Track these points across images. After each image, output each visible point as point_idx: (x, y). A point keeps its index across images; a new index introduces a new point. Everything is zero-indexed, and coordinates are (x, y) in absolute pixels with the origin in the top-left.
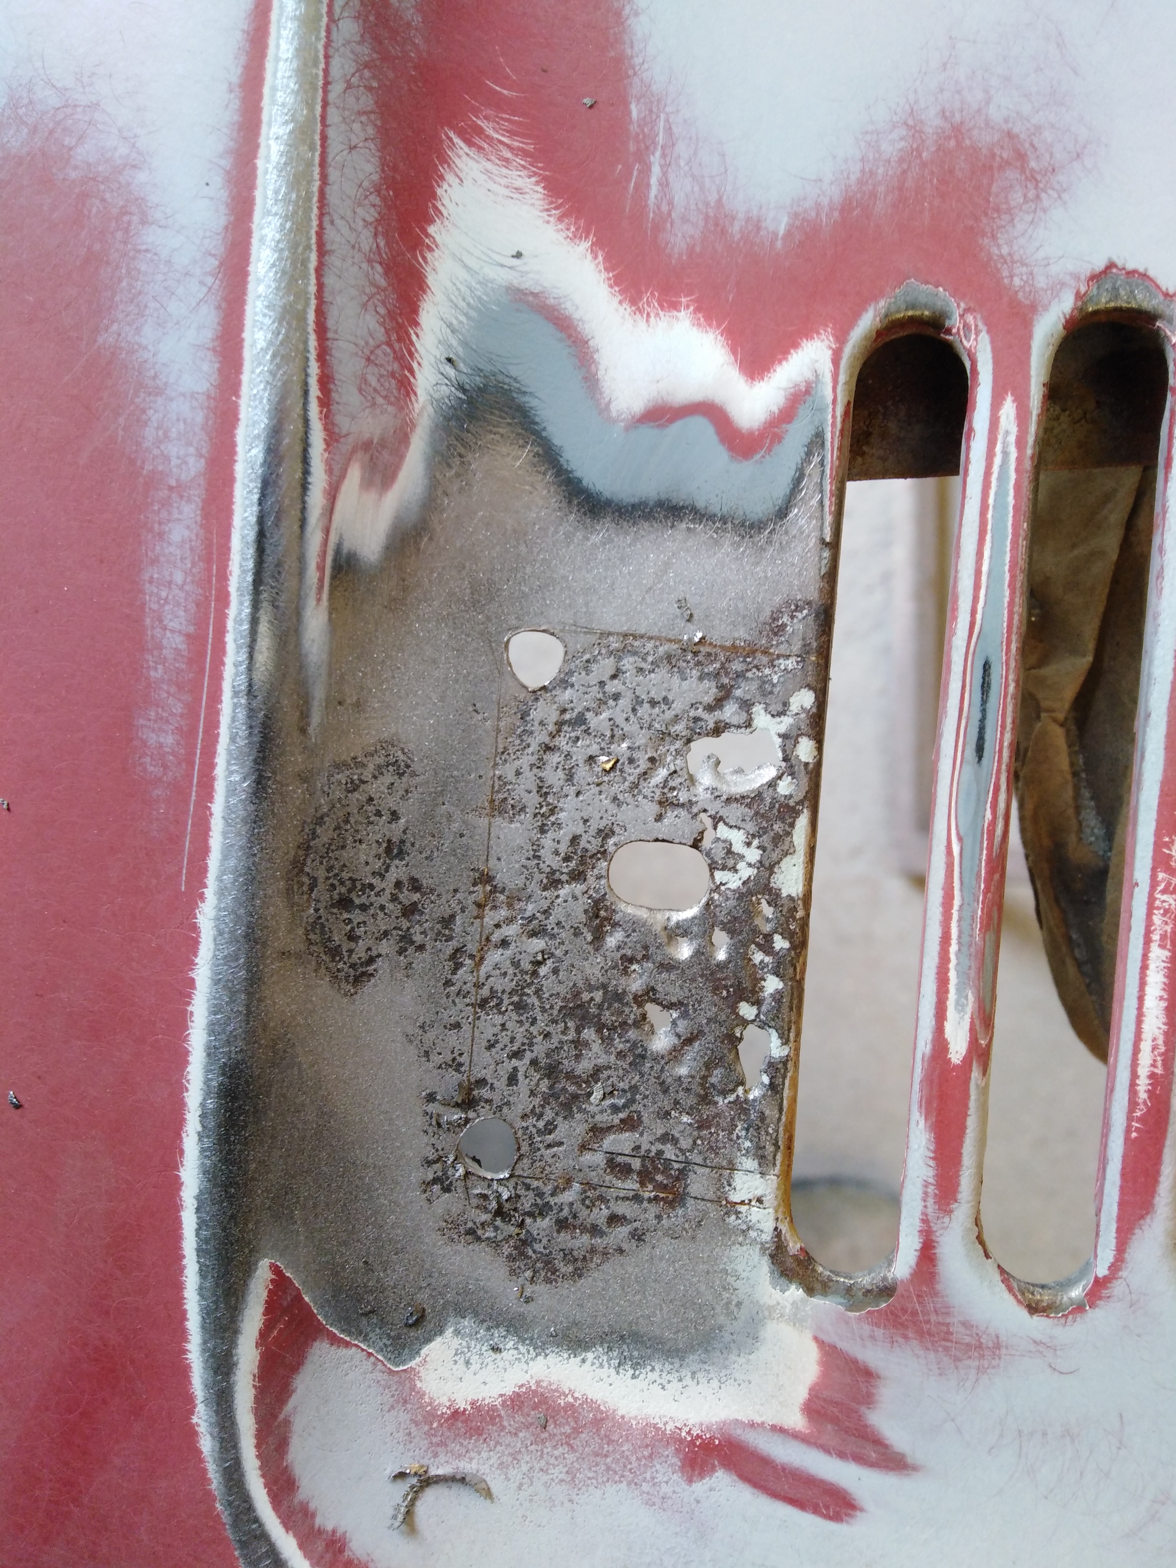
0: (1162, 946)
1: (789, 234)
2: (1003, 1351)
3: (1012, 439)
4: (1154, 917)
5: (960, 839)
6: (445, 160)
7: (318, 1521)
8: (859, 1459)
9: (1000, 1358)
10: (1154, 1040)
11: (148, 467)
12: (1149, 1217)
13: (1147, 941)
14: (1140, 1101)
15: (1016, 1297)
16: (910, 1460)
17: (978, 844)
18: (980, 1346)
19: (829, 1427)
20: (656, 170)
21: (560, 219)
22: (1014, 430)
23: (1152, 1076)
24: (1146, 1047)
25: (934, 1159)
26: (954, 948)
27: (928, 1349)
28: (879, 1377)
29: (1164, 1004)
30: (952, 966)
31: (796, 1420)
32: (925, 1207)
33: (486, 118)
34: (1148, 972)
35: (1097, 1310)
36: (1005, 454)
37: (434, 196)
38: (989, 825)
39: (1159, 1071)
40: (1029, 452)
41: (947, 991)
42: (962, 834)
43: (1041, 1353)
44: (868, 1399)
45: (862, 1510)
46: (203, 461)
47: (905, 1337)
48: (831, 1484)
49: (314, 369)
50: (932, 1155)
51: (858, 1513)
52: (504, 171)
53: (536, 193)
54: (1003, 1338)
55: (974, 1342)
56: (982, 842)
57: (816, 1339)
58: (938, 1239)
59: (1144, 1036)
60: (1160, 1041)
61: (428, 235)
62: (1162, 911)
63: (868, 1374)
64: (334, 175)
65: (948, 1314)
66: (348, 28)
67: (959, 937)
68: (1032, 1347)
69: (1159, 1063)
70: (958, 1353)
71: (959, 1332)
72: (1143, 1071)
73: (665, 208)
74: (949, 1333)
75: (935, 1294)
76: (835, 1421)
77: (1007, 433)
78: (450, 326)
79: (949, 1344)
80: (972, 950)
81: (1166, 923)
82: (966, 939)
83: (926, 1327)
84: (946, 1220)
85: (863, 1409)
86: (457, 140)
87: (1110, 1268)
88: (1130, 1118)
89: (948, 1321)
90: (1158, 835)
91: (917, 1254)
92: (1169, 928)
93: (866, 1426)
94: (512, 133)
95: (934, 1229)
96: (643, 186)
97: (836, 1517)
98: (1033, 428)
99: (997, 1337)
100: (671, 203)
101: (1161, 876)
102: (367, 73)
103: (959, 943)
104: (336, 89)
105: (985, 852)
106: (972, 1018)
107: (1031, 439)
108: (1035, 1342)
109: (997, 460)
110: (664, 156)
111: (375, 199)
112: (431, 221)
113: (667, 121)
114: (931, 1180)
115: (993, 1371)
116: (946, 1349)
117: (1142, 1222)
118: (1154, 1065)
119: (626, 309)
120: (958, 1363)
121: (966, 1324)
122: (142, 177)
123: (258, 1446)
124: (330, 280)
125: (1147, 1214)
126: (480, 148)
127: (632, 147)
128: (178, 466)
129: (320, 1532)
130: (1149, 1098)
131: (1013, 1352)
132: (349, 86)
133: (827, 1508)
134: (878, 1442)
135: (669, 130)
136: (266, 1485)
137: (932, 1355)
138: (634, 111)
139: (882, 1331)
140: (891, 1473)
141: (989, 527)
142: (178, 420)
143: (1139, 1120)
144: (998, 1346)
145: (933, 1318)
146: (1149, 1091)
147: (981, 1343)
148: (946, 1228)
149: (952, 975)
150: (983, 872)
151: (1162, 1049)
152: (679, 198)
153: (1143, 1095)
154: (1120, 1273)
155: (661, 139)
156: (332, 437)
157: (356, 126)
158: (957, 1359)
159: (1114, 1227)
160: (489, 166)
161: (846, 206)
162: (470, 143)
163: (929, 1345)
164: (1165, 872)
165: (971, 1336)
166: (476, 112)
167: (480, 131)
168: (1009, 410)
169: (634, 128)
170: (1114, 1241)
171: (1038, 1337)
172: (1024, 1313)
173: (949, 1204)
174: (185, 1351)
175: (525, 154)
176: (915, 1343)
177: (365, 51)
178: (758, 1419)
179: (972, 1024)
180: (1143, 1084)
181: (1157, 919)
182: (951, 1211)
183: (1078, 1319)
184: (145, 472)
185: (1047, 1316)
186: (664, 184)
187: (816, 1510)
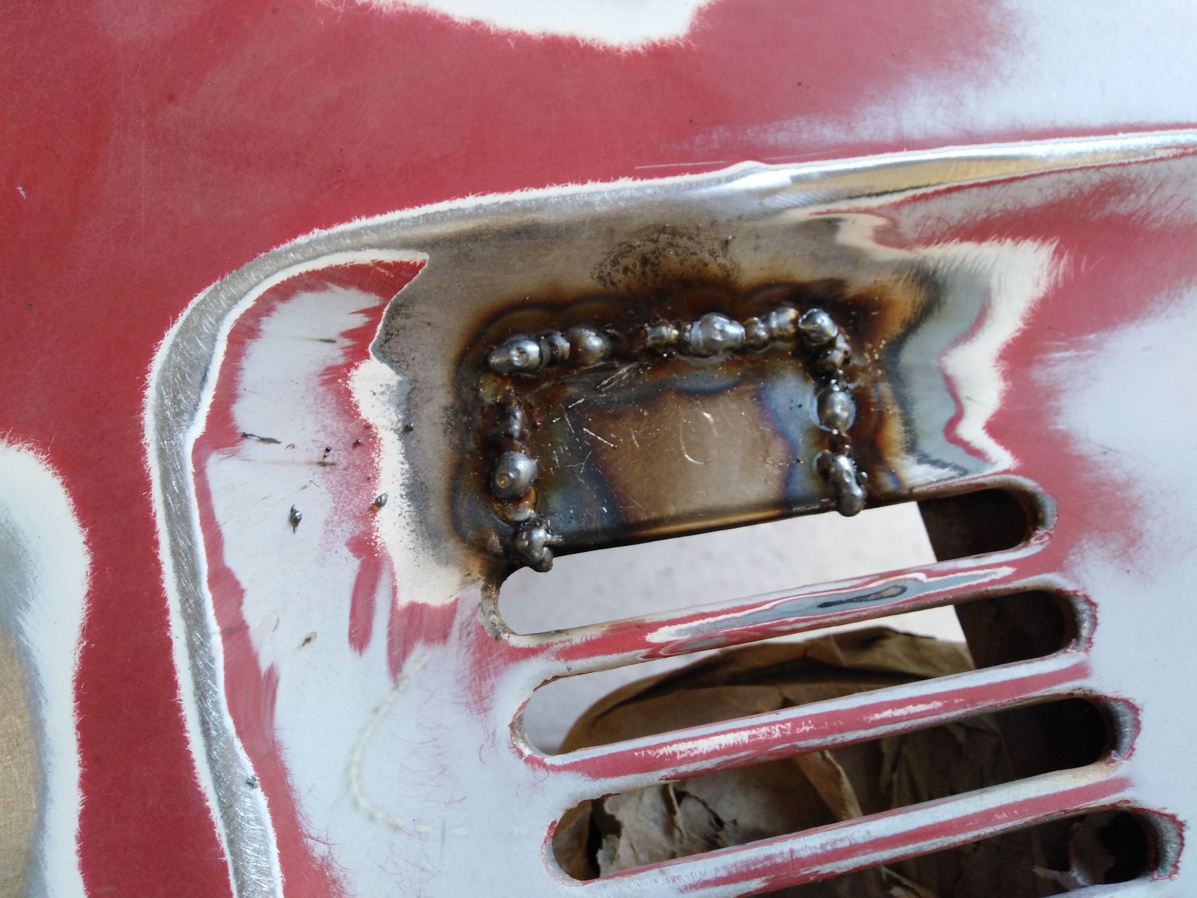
0: (750, 737)
1: (1058, 431)
2: (483, 715)
3: (994, 577)
4: (764, 728)
5: (773, 607)
6: (1044, 240)
7: (264, 319)
8: (391, 645)
9: (478, 714)
10: (696, 748)
11: (856, 110)
12: (590, 778)
13: (750, 728)
14: (658, 751)
15: (517, 714)
16: (400, 676)
17: (772, 618)
18: (482, 700)
19: (406, 621)
20: (1067, 354)
21: (1030, 309)
22: (998, 577)
23: (674, 754)
24: (690, 745)
25: (587, 640)
26: (711, 620)
27: (471, 668)
28: (445, 644)
29: (718, 748)
30: (701, 622)
31: (403, 600)
32: (557, 644)
33: (1069, 259)
34: (732, 733)
35: (524, 765)
36: (985, 576)
37: (1026, 238)
38: (786, 621)
39: (679, 757)
40: (990, 588)
41: (685, 623)
42: (776, 608)
43: (489, 738)
44: (429, 641)
45: (361, 654)
46: (868, 139)
47: (474, 653)
48: (371, 632)
49: (930, 190)
50: (589, 639)
51: (358, 652)
52: (1046, 274)
53: (1039, 292)
54: (491, 712)
55: (483, 695)
56: (775, 620)
57: (457, 599)
58: (539, 656)
59: (695, 742)
60: (696, 752)
61: (1006, 239)
62: (769, 731)
63: (445, 636)
64: (1026, 183)
65: (496, 674)
66: (1096, 178)
67: (718, 622)
68: (490, 731)
69: (683, 756)
70: (474, 687)
71: (487, 684)
72: (675, 748)
73: (1051, 363)
74: (485, 679)
75: (506, 663)
76: (410, 624)
77: (996, 573)
78: (964, 260)
79: (478, 680)
80: (714, 631)
81: (764, 735)
82: (718, 625)
83: (484, 664)
84: (553, 658)
85: (422, 639)
86: (1054, 246)
87: (551, 765)
88: (645, 749)
89: (492, 676)
90: (811, 717)
91: (527, 646)
92: (761, 738)
93: (412, 644)
94: (1064, 274)
95: (545, 652)
96: (1059, 349)
97: (352, 639)
98: (1003, 586)
99: (491, 709)
100: (1054, 366)
101: (789, 725)
102: (1077, 191)
103: (715, 623)
104: (1066, 176)
105: (770, 623)
106: (675, 641)
107: (997, 587)
108: (494, 732)
109: (980, 572)
110: (1076, 357)
111: (1018, 208)
112: (1013, 239)
113: (1093, 355)
114: (573, 643)
115: (469, 712)
116: (474, 680)
117: (586, 775)
118: (681, 753)
119: (996, 354)
120: (468, 689)
121: (493, 688)
122: (997, 83)
123: (308, 273)
124: (975, 191)
125: (592, 776)
126: (1053, 258)
127: (1075, 339)
128: (862, 126)
129: (258, 321)
130: (661, 756)
131: (484, 721)
132: (1070, 183)
133: (356, 632)
134: (405, 654)
135: (1089, 357)
136: (283, 282)
137: (468, 672)
138: (1092, 336)
139: (474, 638)
140: (388, 667)
141: (945, 577)
142: (885, 122)
143: (646, 754)
144: (485, 710)
145: (491, 667)
146: (665, 754)
147: (484, 700)
148: (547, 659)
149: (696, 623)
150: (759, 625)
151: (692, 755)
152: (1058, 369)
153: (661, 752)
154: (551, 772)
155: (1083, 353)
156: (897, 206)
157: (1051, 190)
158: (470, 687)
159: (578, 759)
160: (1046, 265)
161: (1081, 458)
162: (1055, 252)
163: (474, 669)
164: (792, 726)
165: (487, 692)
166: (1070, 253)
167: (1061, 256)
168: (1007, 571)
169: (1084, 338)
170: (569, 762)
171: (498, 733)
172: (510, 721)
173: (562, 656)
174: (359, 217)
175: (1056, 283)
176: (472, 659)
177: (1087, 189)
178: (397, 577)
179: (671, 642)
180: (668, 750)
181: (764, 730)
182: (559, 659)
183: (516, 755)
184: (853, 109)
185: (512, 736)
186: (1062, 360)
187: (352, 626)
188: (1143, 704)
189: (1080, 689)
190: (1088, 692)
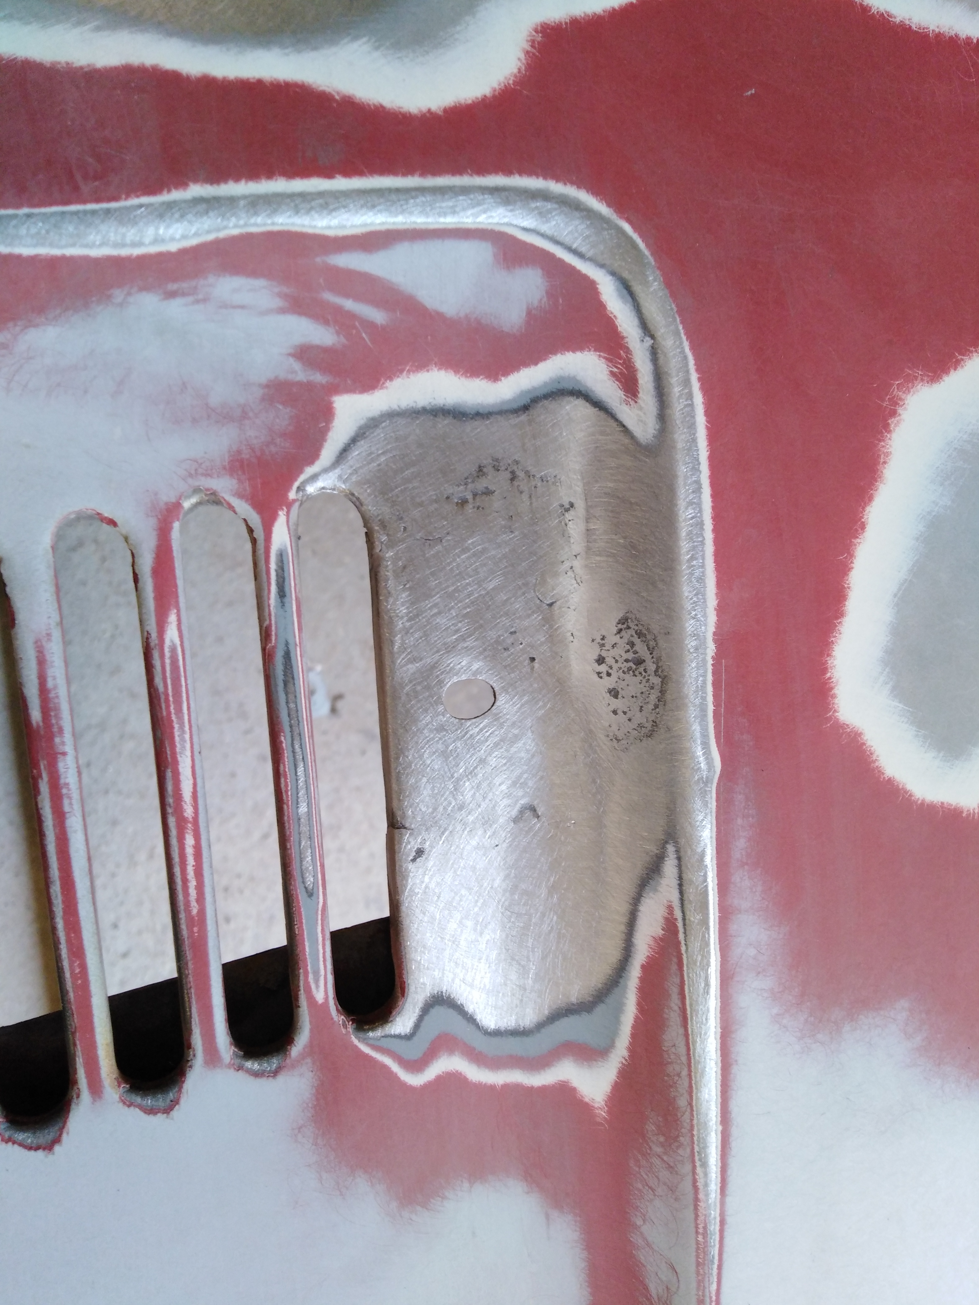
2: (227, 467)
9: (229, 462)
11: (759, 871)
15: (223, 500)
18: (242, 467)
31: (338, 400)
43: (205, 470)
45: (290, 355)
46: (732, 880)
49: (681, 937)
51: (291, 352)
54: (228, 475)
64: (681, 1032)
66: (682, 1102)
68: (210, 472)
70: (255, 461)
87: (171, 528)
102: (670, 1082)
104: (685, 1073)
108: (209, 475)
115: (232, 453)
120: (253, 454)
122: (775, 1011)
128: (744, 876)
131: (221, 467)
132: (679, 1075)
142: (746, 898)
144: (231, 469)
147: (241, 470)
157: (672, 1056)
158: (254, 456)
171: (208, 479)
177: (672, 1093)
184: (760, 869)
185: (204, 491)
188: (172, 1119)
189: (194, 1056)
190: (190, 1064)
